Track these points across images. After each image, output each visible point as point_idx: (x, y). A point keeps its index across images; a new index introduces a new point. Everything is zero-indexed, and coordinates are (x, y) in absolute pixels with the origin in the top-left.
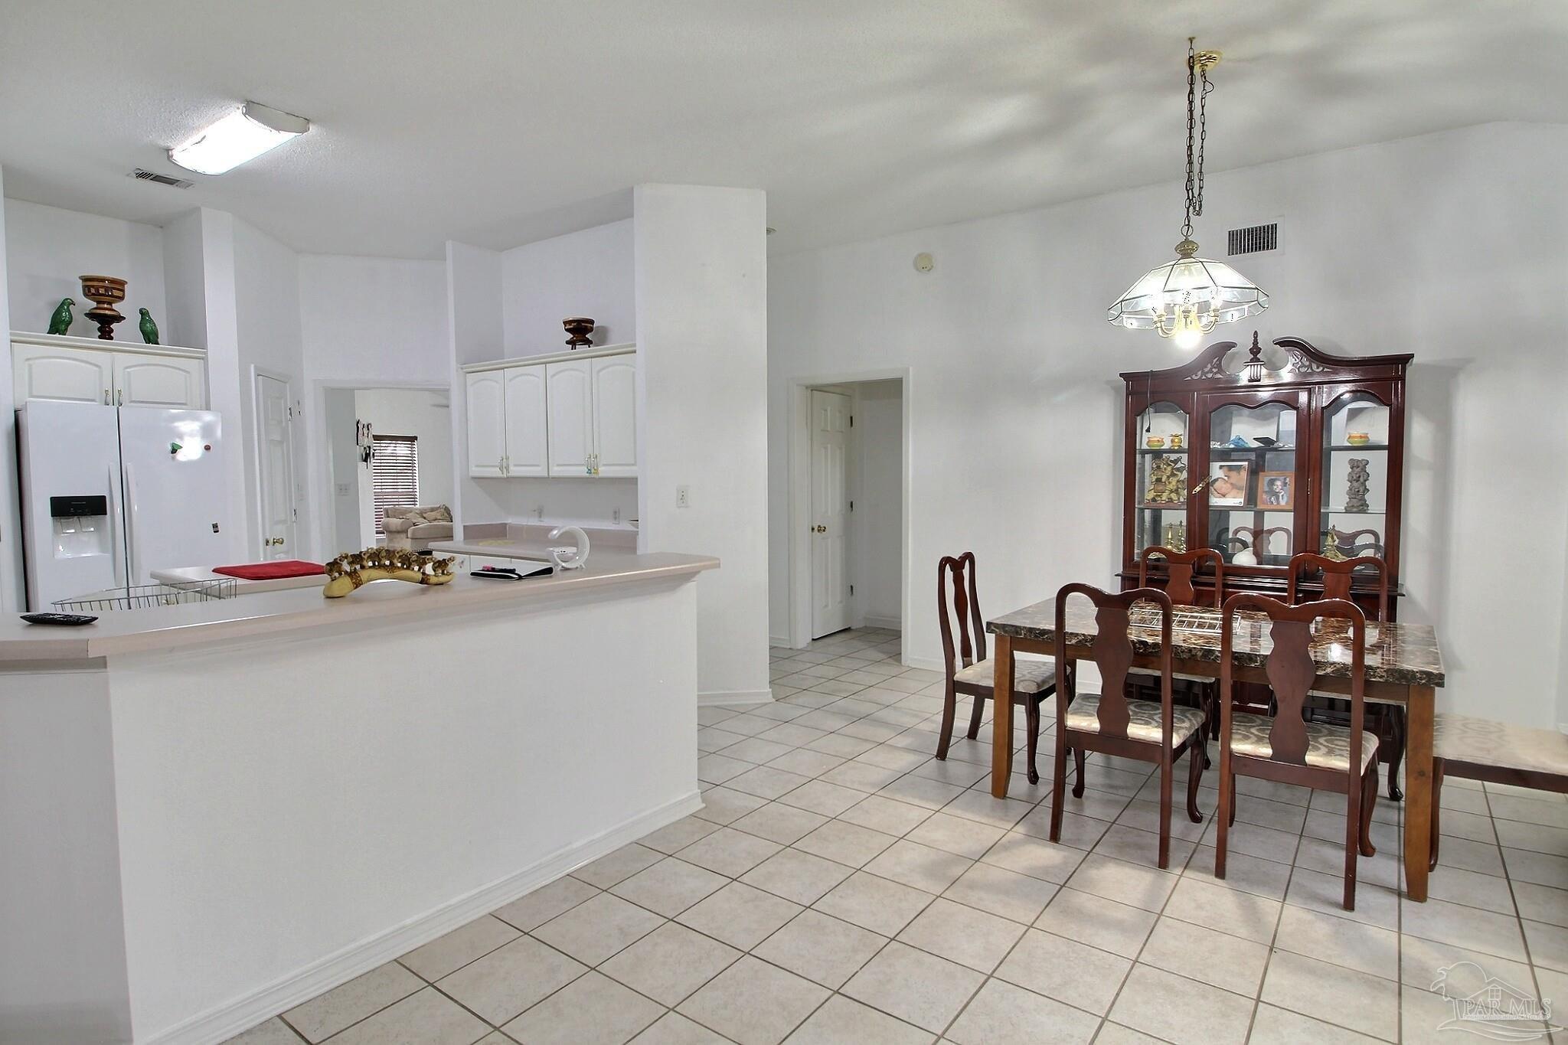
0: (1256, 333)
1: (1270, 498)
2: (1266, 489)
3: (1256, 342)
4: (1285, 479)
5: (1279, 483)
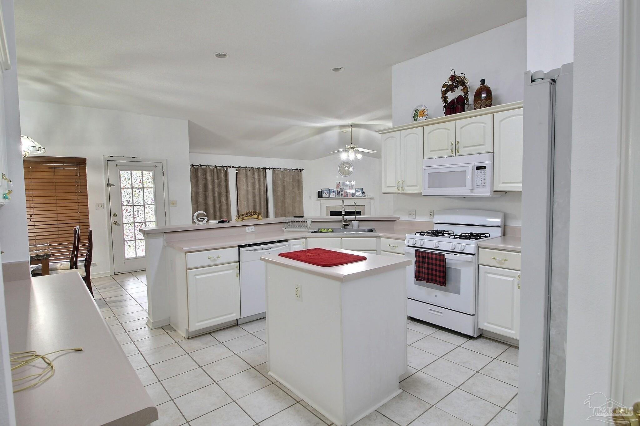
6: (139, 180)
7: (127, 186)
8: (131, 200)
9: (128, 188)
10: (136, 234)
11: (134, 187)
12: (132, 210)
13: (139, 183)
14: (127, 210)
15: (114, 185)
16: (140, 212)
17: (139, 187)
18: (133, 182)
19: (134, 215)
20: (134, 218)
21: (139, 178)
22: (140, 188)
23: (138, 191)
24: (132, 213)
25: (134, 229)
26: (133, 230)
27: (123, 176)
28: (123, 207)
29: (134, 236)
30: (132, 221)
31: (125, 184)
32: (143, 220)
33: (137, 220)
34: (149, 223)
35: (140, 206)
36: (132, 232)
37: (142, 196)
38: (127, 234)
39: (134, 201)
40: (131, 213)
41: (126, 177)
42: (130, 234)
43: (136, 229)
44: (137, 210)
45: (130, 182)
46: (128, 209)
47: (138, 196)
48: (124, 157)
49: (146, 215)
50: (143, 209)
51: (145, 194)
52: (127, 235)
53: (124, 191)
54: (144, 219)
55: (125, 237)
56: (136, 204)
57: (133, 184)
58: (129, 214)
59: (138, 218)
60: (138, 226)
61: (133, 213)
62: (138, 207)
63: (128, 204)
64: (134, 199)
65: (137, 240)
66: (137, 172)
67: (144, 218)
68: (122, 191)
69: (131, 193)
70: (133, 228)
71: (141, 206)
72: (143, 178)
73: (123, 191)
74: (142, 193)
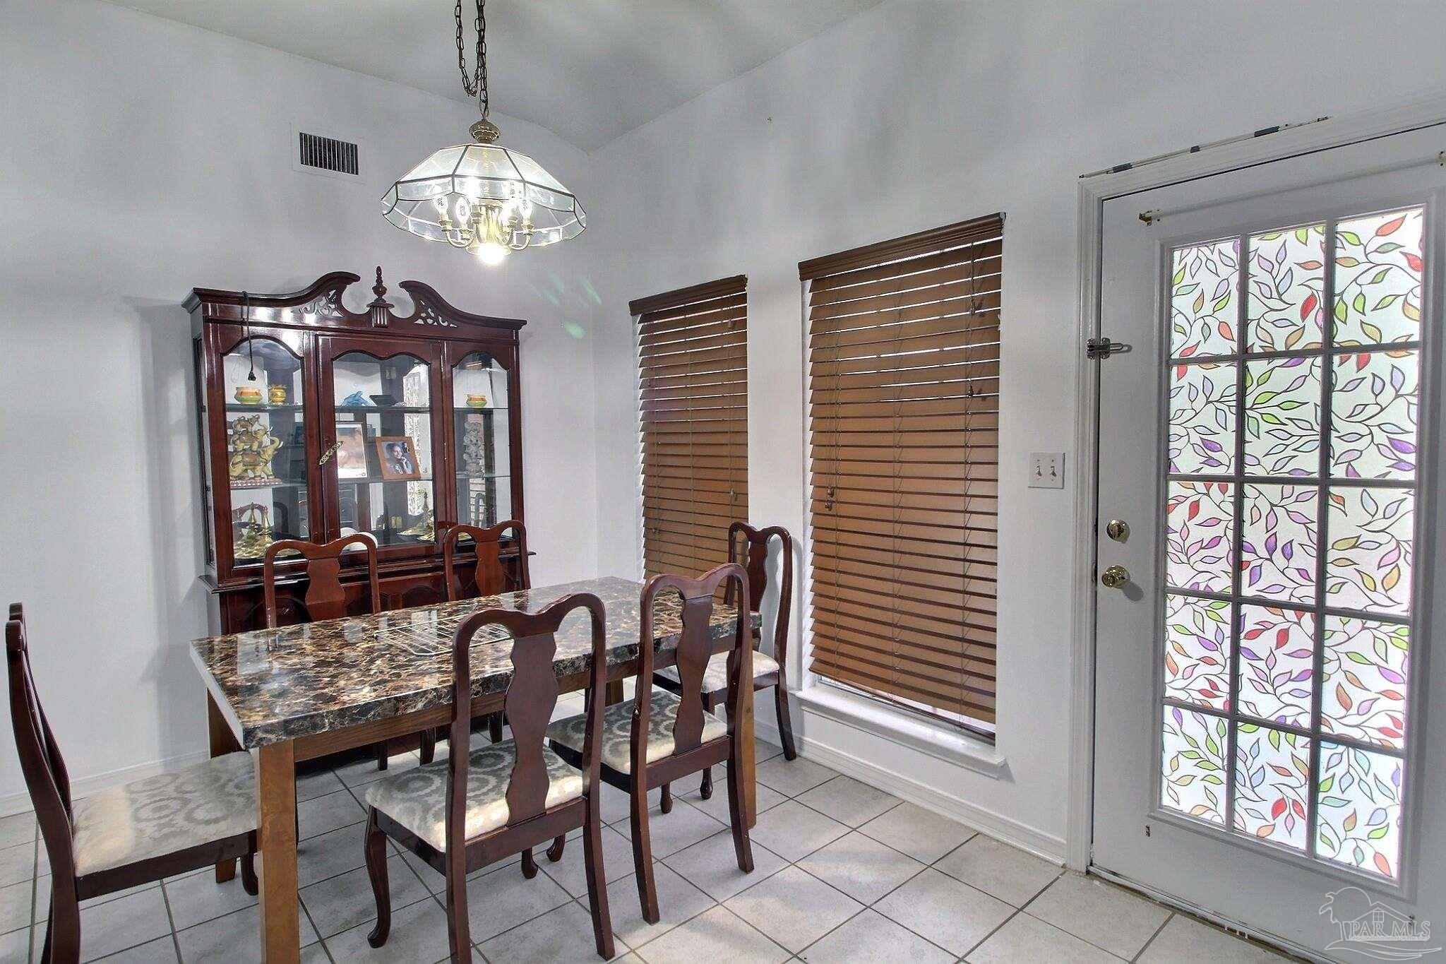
0: (379, 269)
1: (394, 467)
2: (387, 456)
3: (379, 280)
4: (403, 444)
5: (398, 449)
6: (1298, 295)
7: (1203, 350)
8: (1228, 441)
9: (1215, 360)
10: (1244, 682)
11: (1257, 350)
12: (1231, 509)
13: (1296, 318)
14: (1194, 508)
15: (1120, 348)
16: (1288, 531)
17: (1298, 347)
18: (1255, 309)
19: (1239, 545)
20: (1238, 566)
21: (1301, 275)
22: (1302, 354)
23: (1283, 375)
24: (1225, 528)
25: (1227, 644)
26: (1227, 646)
27: (1188, 280)
28: (1175, 488)
29: (1225, 688)
30: (1223, 584)
31: (1196, 336)
32: (1307, 593)
33: (1261, 585)
34: (1356, 623)
35: (1288, 488)
36: (1216, 655)
37: (1310, 414)
38: (1182, 662)
39: (1248, 449)
40: (1218, 530)
41: (1208, 283)
42: (1203, 668)
43: (1243, 643)
44: (1265, 511)
45: (1231, 314)
46: (1205, 504)
47: (1282, 415)
48: (1195, 149)
49: (1332, 555)
50: (1311, 509)
51: (1340, 403)
52: (1182, 666)
53: (1184, 381)
54: (1311, 591)
55: (1169, 676)
56: (1260, 472)
57: (1252, 327)
58: (1208, 534)
59: (1270, 575)
60: (1264, 627)
61: (1230, 534)
62: (1273, 491)
63: (1207, 471)
64: (1248, 437)
65: (1248, 720)
66: (1289, 236)
67: (1313, 576)
68: (1174, 383)
69: (1234, 389)
70: (1227, 630)
71: (1299, 489)
72: (1329, 279)
73: (1180, 384)
74: (1313, 392)
